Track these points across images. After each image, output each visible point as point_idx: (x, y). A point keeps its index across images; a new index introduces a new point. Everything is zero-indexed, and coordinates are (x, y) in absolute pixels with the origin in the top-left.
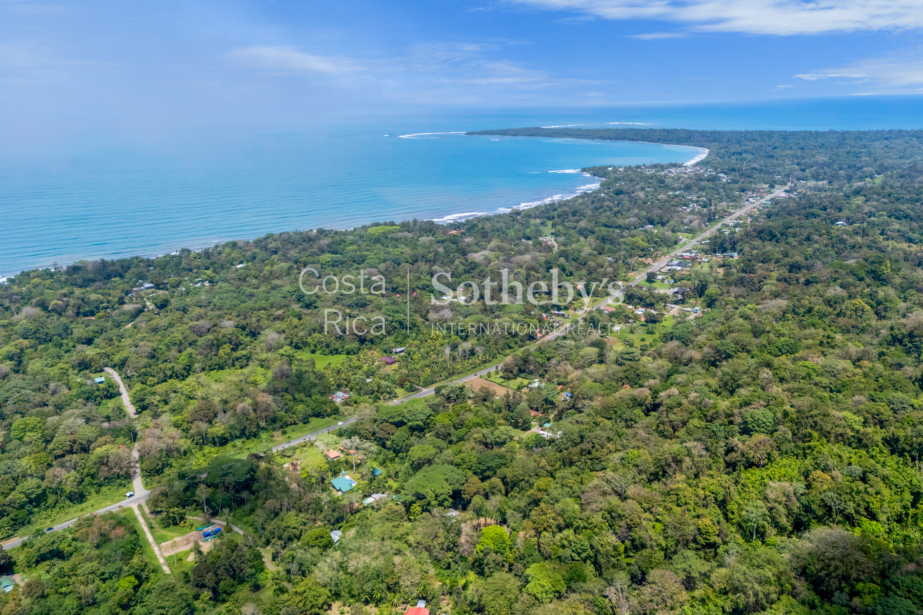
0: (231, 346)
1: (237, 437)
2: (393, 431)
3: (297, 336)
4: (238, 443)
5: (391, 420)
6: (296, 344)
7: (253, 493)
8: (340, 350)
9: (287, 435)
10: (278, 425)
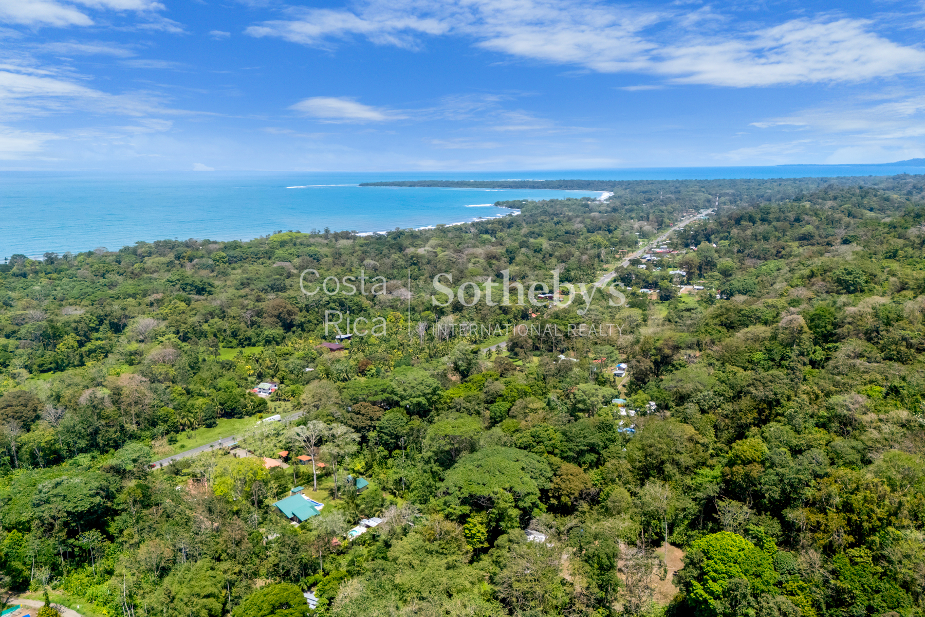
0: (78, 338)
1: (82, 451)
2: (379, 414)
3: (185, 323)
4: (84, 459)
5: (371, 398)
6: (185, 334)
7: (111, 538)
8: (253, 340)
9: (178, 444)
10: (161, 428)
